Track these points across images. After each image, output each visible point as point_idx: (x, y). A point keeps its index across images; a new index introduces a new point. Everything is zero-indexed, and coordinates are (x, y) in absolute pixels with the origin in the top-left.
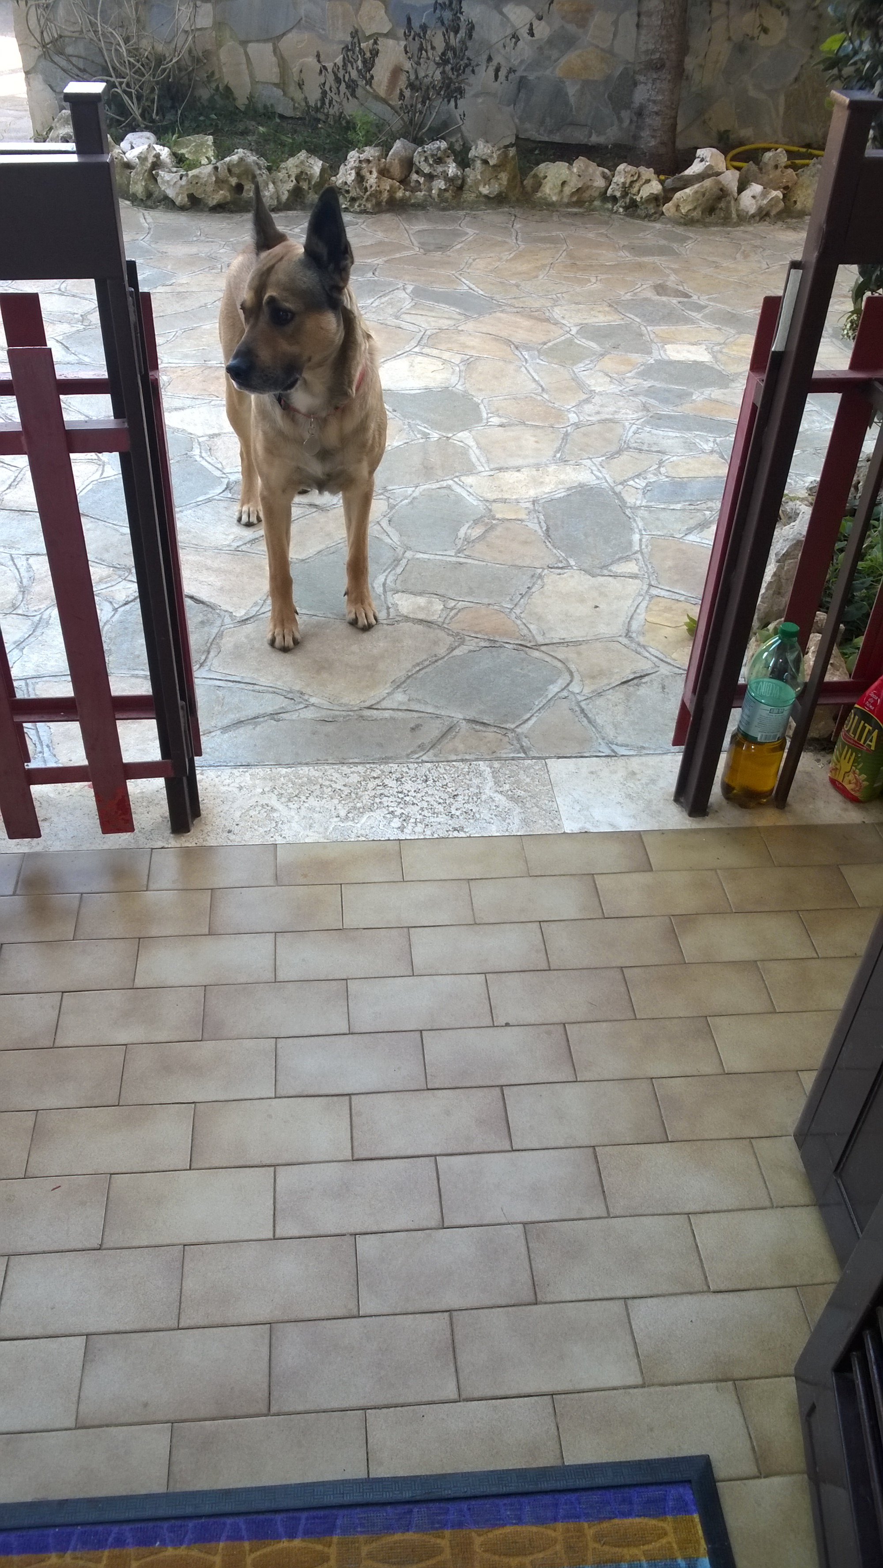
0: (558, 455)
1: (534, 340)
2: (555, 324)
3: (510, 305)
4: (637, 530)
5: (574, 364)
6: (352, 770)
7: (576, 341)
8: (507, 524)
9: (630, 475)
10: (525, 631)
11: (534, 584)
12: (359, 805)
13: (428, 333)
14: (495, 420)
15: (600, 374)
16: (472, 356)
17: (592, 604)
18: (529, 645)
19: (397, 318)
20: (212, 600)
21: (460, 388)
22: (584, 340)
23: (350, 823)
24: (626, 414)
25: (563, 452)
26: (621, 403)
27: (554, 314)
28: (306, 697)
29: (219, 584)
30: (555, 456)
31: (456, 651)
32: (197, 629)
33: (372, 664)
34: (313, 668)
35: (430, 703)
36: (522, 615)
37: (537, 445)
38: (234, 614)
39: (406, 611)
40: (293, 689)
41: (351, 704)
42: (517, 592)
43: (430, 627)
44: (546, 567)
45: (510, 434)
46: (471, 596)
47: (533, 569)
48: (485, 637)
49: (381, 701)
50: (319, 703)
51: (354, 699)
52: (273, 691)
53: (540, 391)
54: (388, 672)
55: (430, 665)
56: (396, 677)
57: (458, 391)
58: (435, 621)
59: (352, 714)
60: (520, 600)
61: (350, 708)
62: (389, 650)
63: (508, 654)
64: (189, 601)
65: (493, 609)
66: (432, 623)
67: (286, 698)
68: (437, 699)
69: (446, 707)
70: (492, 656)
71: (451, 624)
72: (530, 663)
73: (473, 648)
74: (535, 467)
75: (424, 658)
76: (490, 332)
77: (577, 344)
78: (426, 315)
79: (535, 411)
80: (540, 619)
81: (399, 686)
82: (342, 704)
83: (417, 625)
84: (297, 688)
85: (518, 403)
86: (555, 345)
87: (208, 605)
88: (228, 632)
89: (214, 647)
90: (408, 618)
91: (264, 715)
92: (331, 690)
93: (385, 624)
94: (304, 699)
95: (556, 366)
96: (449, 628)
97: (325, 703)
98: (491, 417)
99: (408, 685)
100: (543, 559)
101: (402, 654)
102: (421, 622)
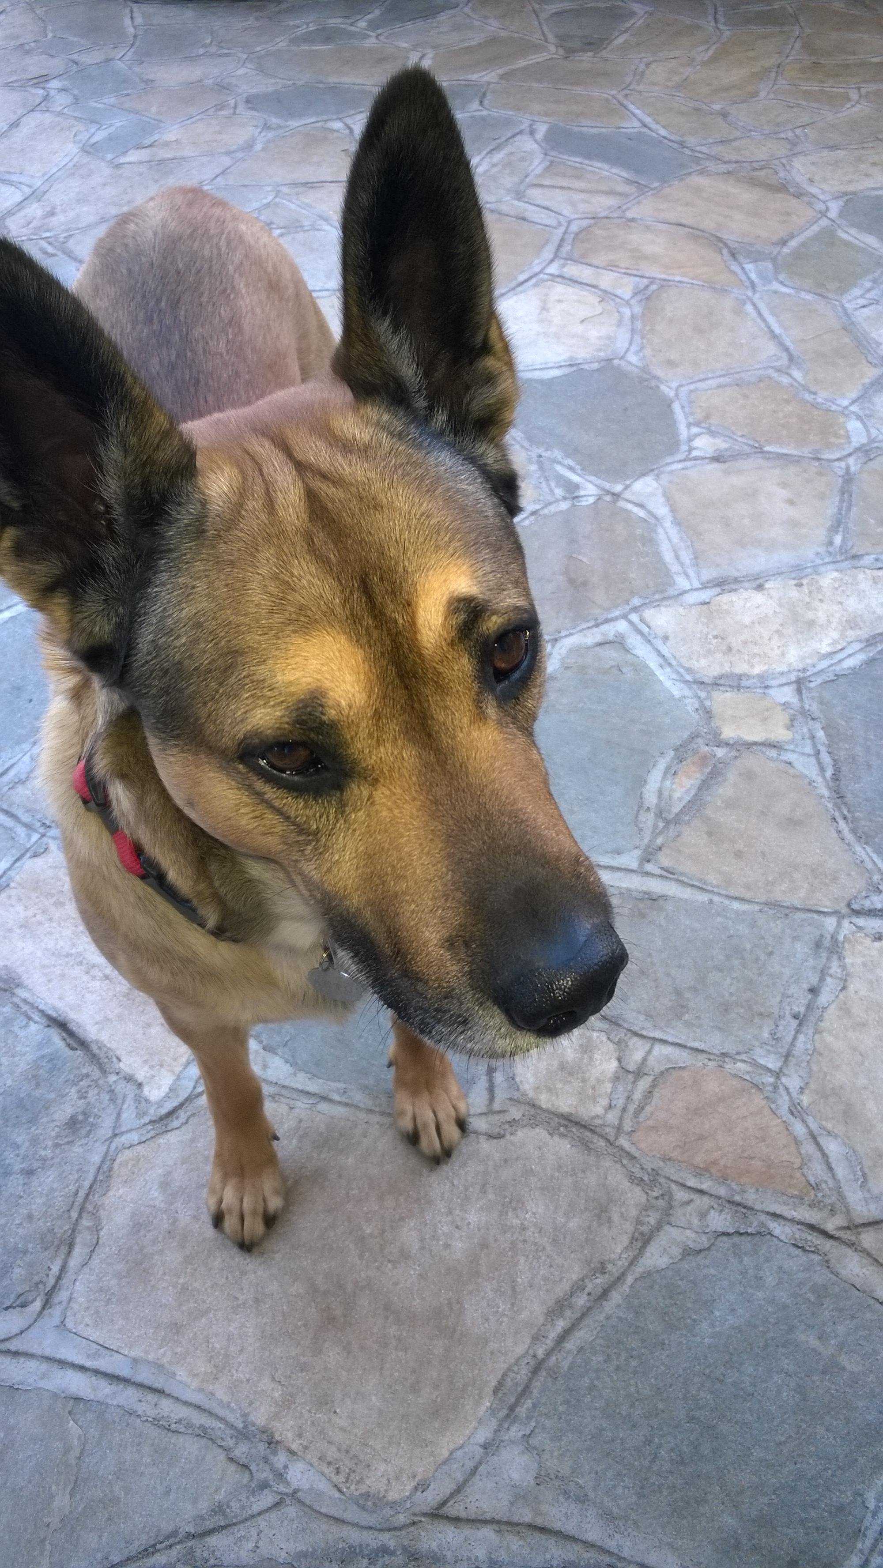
0: (838, 540)
1: (764, 235)
2: (799, 195)
3: (717, 158)
5: (842, 290)
7: (841, 234)
8: (749, 761)
10: (816, 1171)
11: (823, 973)
13: (574, 228)
14: (705, 444)
16: (653, 280)
18: (830, 1227)
19: (519, 196)
20: (104, 1037)
21: (632, 358)
22: (853, 231)
27: (794, 172)
30: (831, 543)
31: (653, 1249)
32: (57, 1151)
33: (450, 1304)
34: (305, 1325)
35: (592, 1495)
36: (806, 1100)
37: (792, 512)
38: (146, 1090)
39: (531, 1080)
40: (252, 1418)
41: (393, 1496)
42: (785, 1004)
43: (586, 1146)
44: (845, 910)
45: (737, 480)
46: (680, 1024)
47: (816, 916)
48: (722, 1191)
49: (466, 1481)
50: (311, 1489)
51: (402, 1470)
52: (201, 1426)
53: (785, 361)
54: (486, 1341)
55: (589, 1309)
56: (504, 1366)
57: (630, 368)
58: (599, 1122)
59: (392, 1544)
60: (795, 1038)
61: (388, 1512)
62: (491, 1239)
63: (780, 1268)
64: (56, 1038)
65: (735, 1076)
66: (593, 1131)
67: (231, 1459)
68: (610, 1474)
69: (633, 1515)
70: (744, 1273)
71: (636, 1136)
72: (840, 1310)
73: (693, 1235)
74: (793, 575)
75: (575, 1277)
76: (684, 221)
77: (842, 240)
78: (569, 188)
79: (781, 415)
80: (849, 1114)
81: (512, 1409)
82: (367, 1495)
83: (556, 1138)
84: (260, 1417)
85: (746, 397)
86: (803, 244)
87: (94, 1056)
88: (124, 1164)
89: (86, 1222)
90: (532, 1111)
91: (172, 1541)
92: (343, 1430)
93: (482, 1139)
94: (273, 1470)
95: (809, 297)
96: (633, 1150)
97: (323, 1485)
98: (696, 435)
99: (535, 1406)
100: (835, 879)
101: (522, 1260)
102: (566, 1126)
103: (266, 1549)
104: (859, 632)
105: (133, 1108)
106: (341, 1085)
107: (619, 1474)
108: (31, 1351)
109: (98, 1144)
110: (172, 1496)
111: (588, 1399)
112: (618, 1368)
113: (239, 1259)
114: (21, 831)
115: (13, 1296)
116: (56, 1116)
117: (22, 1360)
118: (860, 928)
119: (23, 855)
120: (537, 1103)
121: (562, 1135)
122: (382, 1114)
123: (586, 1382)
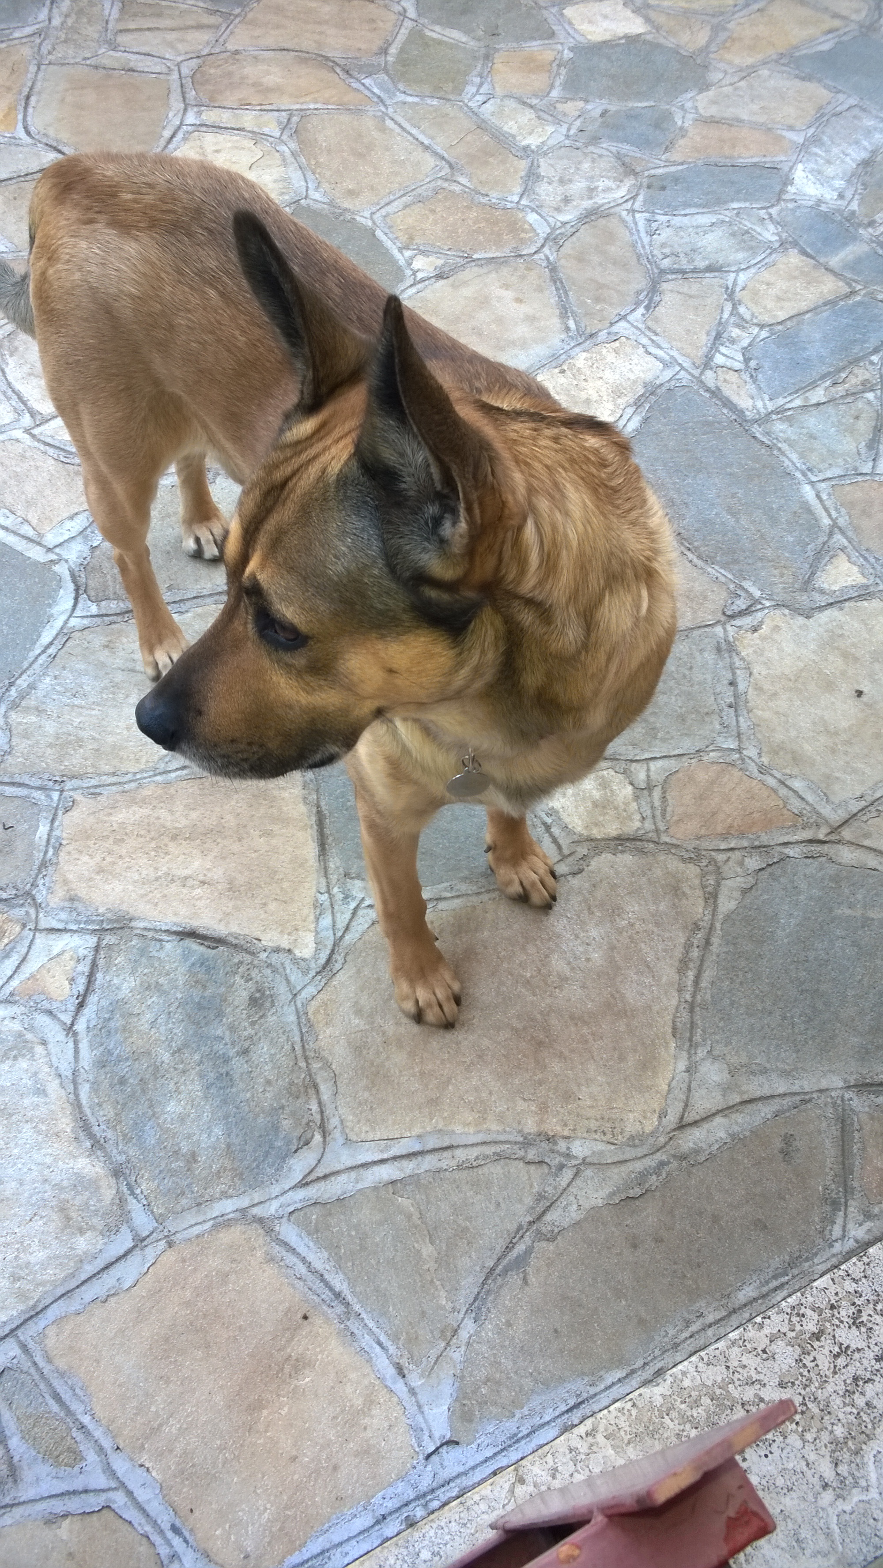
0: (571, 324)
1: (364, 46)
4: (798, 475)
5: (459, 90)
6: (767, 1331)
7: (429, 33)
9: (704, 340)
10: (796, 804)
11: (732, 669)
12: (839, 1431)
13: (185, 71)
14: (424, 265)
15: (512, 104)
16: (291, 113)
17: (846, 689)
18: (821, 836)
20: (234, 928)
21: (317, 196)
22: (438, 28)
23: (856, 1496)
24: (608, 190)
25: (572, 312)
26: (586, 166)
28: (562, 1146)
29: (218, 874)
30: (568, 329)
31: (722, 899)
32: (257, 1026)
33: (612, 996)
34: (524, 1056)
35: (768, 1066)
36: (765, 760)
37: (525, 309)
38: (298, 953)
39: (580, 823)
40: (526, 1131)
41: (648, 1129)
42: (719, 701)
43: (642, 852)
44: (723, 618)
45: (467, 292)
46: (657, 742)
47: (707, 629)
48: (745, 843)
49: (688, 1097)
50: (594, 1153)
51: (644, 1111)
52: (494, 1153)
53: (447, 170)
54: (650, 1007)
55: (703, 956)
56: (671, 1017)
57: (319, 206)
58: (641, 832)
59: (664, 1158)
60: (737, 721)
61: (651, 1140)
62: (615, 942)
63: (805, 875)
64: (193, 945)
65: (712, 763)
66: (640, 840)
67: (529, 1163)
68: (772, 1049)
69: (800, 1065)
70: (784, 889)
71: (671, 831)
72: (853, 885)
73: (742, 879)
74: (554, 364)
75: (683, 941)
76: (285, 46)
77: (434, 40)
78: (158, 29)
79: (471, 222)
80: (796, 759)
81: (690, 1040)
82: (632, 1137)
83: (619, 855)
84: (530, 1126)
85: (433, 211)
86: (402, 50)
87: (236, 946)
88: (316, 1012)
89: (316, 1065)
90: (593, 844)
91: (521, 1232)
92: (591, 1107)
93: (570, 878)
94: (561, 1154)
95: (435, 102)
96: (674, 841)
97: (600, 1147)
98: (412, 258)
99: (704, 1031)
100: (705, 598)
101: (643, 945)
102: (621, 845)
103: (587, 1204)
104: (626, 399)
105: (295, 969)
106: (446, 884)
107: (778, 1045)
108: (335, 1169)
109: (286, 1008)
110: (503, 1206)
111: (734, 1010)
112: (741, 983)
113: (450, 1037)
114: (38, 795)
115: (295, 1141)
116: (236, 1003)
117: (333, 1179)
118: (740, 627)
119: (55, 815)
120: (593, 837)
121: (622, 852)
122: (488, 891)
123: (727, 1001)
